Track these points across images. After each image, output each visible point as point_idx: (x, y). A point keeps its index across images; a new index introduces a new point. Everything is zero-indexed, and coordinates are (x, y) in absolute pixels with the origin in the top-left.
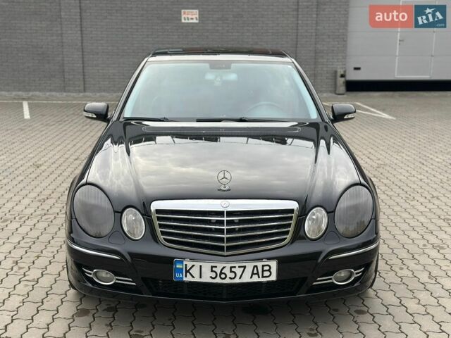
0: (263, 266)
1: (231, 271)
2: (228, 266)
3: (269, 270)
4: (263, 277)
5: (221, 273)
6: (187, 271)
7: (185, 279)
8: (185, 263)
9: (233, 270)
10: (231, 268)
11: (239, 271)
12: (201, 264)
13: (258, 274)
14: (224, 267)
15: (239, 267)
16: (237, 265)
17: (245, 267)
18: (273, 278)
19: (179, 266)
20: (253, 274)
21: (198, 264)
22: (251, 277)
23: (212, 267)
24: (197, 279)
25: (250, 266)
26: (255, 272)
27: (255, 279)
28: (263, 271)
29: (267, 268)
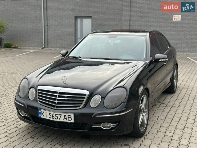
0: (68, 116)
1: (56, 116)
2: (55, 113)
3: (71, 118)
4: (68, 120)
5: (53, 116)
6: (42, 114)
7: (42, 117)
8: (41, 110)
9: (57, 115)
10: (56, 114)
11: (59, 116)
12: (46, 111)
13: (66, 118)
14: (53, 114)
15: (59, 115)
16: (58, 114)
17: (61, 115)
18: (73, 121)
19: (40, 111)
20: (64, 118)
21: (45, 111)
22: (64, 120)
23: (50, 113)
24: (45, 118)
25: (63, 115)
26: (65, 118)
27: (65, 121)
28: (68, 118)
29: (70, 117)
